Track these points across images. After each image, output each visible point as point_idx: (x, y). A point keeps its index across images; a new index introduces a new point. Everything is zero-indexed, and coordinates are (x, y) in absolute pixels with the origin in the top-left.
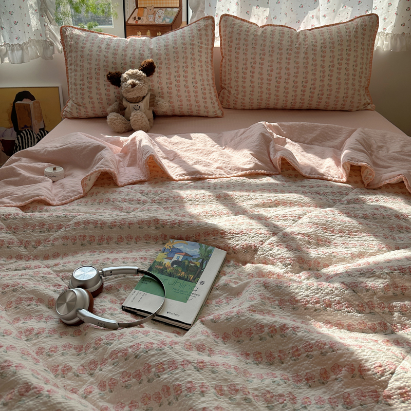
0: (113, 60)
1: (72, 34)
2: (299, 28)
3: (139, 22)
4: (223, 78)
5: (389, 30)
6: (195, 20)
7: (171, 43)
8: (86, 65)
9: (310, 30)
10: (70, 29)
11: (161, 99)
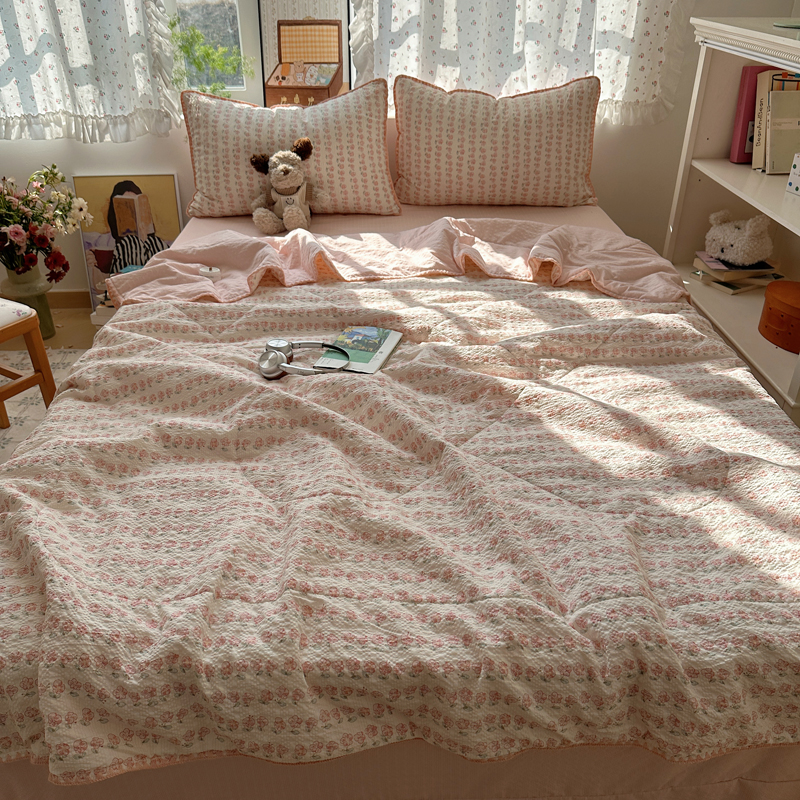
0: (256, 138)
1: (198, 102)
2: (500, 93)
3: (284, 83)
4: (400, 161)
5: (619, 97)
6: (361, 83)
7: (331, 115)
8: (221, 146)
9: (513, 97)
10: (195, 95)
11: (320, 190)
